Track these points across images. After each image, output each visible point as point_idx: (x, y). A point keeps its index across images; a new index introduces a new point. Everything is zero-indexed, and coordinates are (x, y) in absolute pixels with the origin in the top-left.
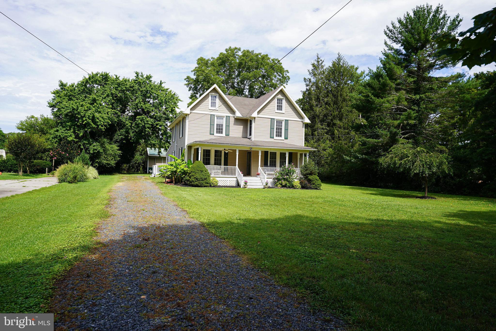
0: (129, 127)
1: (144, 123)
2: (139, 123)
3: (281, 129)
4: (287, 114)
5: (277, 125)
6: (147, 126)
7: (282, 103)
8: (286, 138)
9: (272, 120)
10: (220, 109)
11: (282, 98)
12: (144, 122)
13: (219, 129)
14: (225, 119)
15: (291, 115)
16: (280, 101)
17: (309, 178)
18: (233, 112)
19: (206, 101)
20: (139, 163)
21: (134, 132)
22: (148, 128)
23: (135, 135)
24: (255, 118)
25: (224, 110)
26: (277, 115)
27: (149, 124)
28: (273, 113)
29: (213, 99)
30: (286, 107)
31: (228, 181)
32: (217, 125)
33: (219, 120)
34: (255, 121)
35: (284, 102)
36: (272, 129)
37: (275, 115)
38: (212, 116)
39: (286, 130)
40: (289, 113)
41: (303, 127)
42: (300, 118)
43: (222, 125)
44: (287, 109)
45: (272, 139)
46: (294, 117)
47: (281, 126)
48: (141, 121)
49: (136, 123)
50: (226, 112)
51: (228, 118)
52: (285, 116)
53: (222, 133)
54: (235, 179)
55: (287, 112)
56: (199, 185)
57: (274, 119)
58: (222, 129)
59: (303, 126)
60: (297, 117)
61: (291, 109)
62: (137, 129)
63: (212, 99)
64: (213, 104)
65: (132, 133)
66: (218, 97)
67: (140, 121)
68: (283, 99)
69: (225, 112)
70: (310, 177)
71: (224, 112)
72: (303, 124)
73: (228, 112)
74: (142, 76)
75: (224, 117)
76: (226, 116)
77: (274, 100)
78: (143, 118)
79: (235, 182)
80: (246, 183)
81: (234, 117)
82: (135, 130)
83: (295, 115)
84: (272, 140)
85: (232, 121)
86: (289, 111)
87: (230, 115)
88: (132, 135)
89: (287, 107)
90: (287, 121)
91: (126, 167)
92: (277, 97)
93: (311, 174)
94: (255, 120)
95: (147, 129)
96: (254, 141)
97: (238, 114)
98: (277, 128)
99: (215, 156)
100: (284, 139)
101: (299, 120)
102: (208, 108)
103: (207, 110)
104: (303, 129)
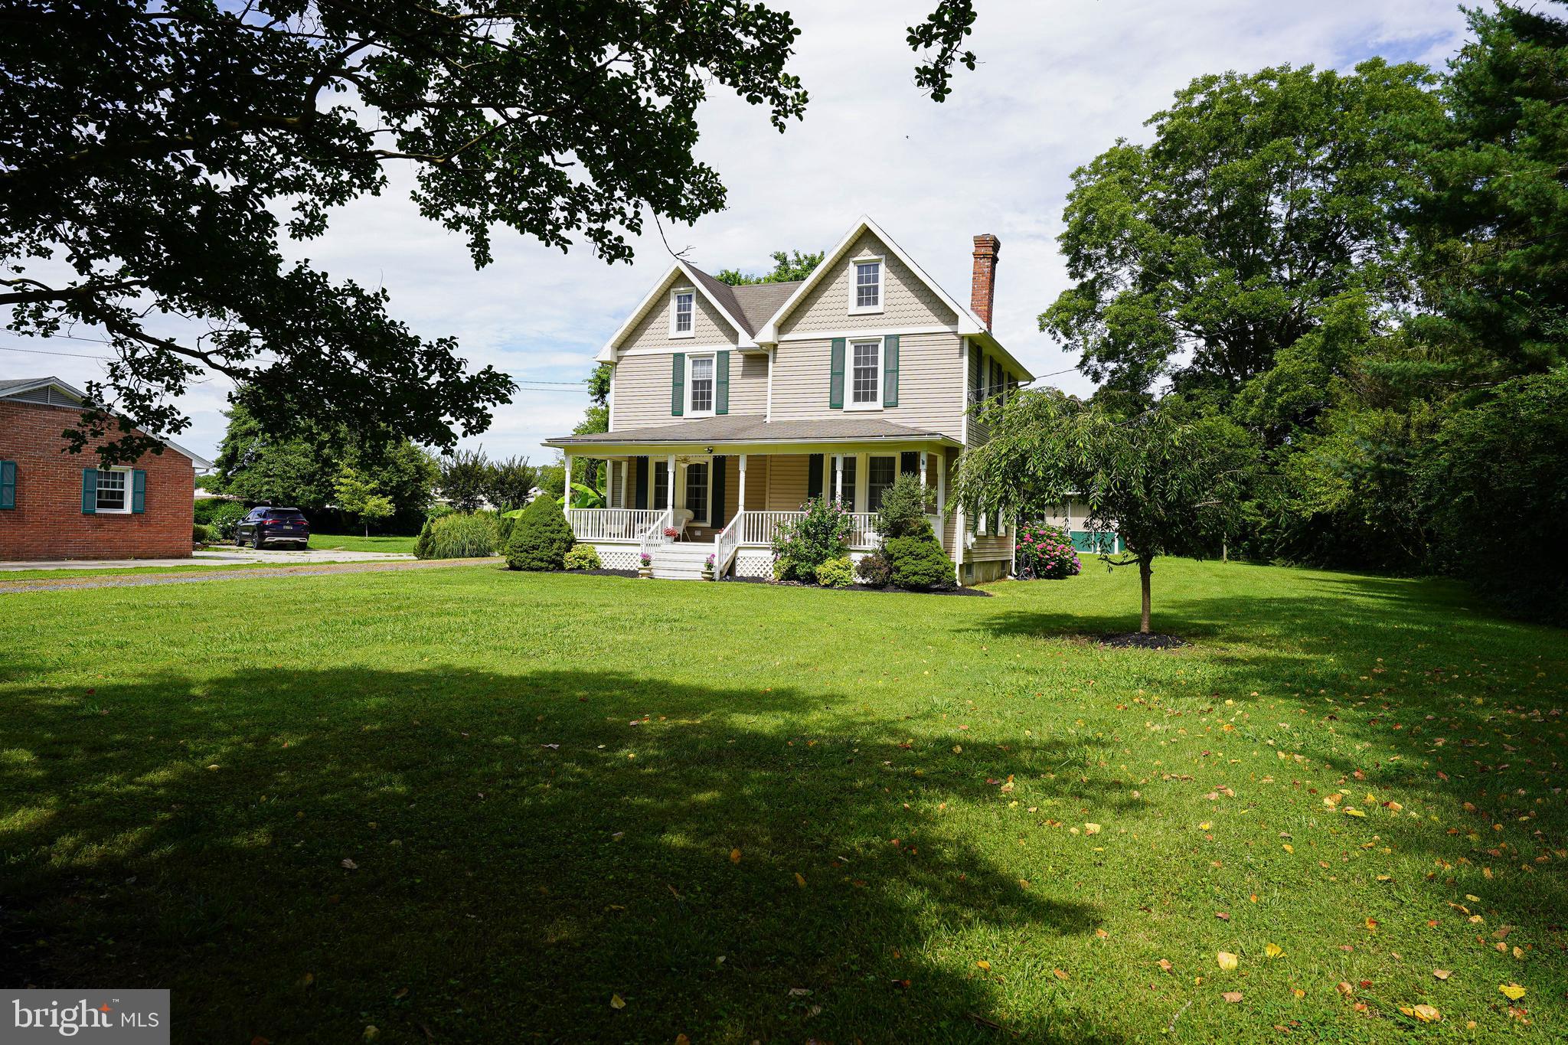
3: (875, 370)
4: (895, 314)
5: (857, 361)
7: (876, 279)
8: (891, 404)
9: (838, 344)
10: (699, 334)
11: (876, 257)
13: (703, 396)
14: (714, 362)
15: (911, 313)
16: (867, 270)
18: (733, 336)
19: (662, 314)
24: (775, 346)
25: (714, 335)
26: (854, 323)
28: (841, 318)
29: (683, 307)
30: (891, 289)
32: (695, 383)
33: (698, 368)
34: (775, 358)
35: (883, 271)
36: (837, 374)
37: (849, 324)
38: (679, 358)
39: (893, 372)
40: (903, 307)
41: (961, 354)
42: (947, 323)
43: (710, 382)
44: (892, 295)
45: (839, 412)
46: (925, 319)
47: (875, 360)
50: (719, 339)
51: (723, 356)
52: (886, 321)
53: (708, 406)
55: (892, 308)
57: (843, 340)
58: (708, 395)
59: (961, 349)
60: (936, 319)
61: (909, 294)
63: (678, 308)
64: (683, 322)
68: (880, 260)
69: (715, 339)
72: (962, 344)
73: (722, 339)
75: (713, 356)
76: (718, 351)
77: (846, 269)
80: (646, 562)
81: (740, 352)
83: (927, 313)
84: (836, 415)
85: (736, 363)
86: (900, 301)
87: (729, 346)
90: (893, 341)
92: (856, 258)
94: (775, 353)
96: (772, 423)
98: (856, 371)
100: (882, 408)
101: (947, 328)
102: (665, 337)
103: (663, 342)
104: (960, 360)
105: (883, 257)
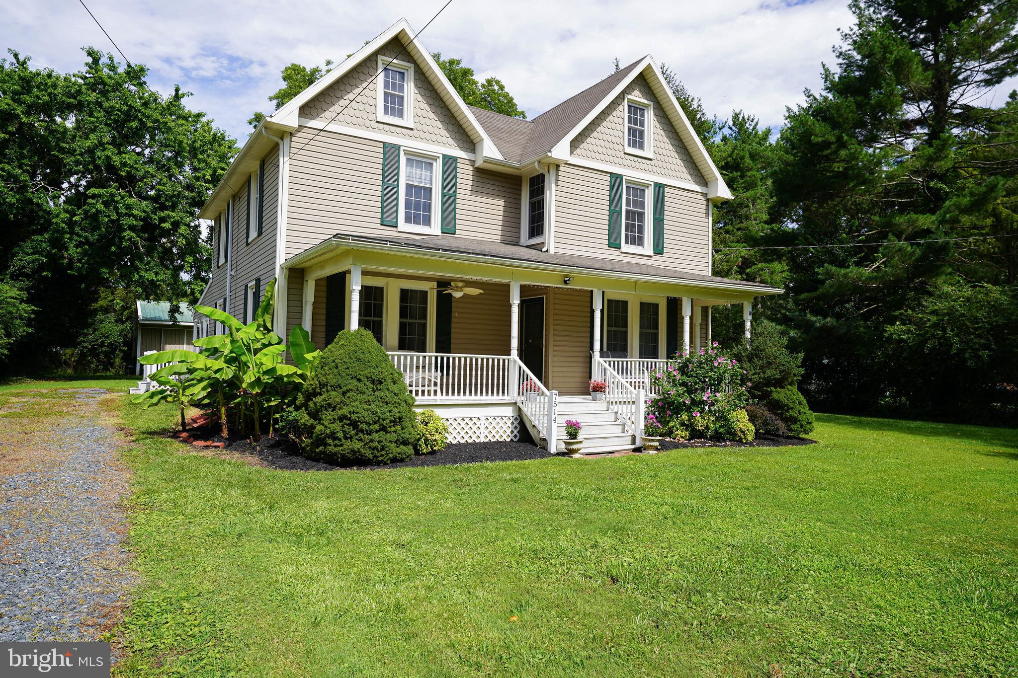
0: (63, 225)
1: (117, 213)
2: (98, 212)
3: (641, 215)
4: (660, 164)
5: (628, 203)
6: (127, 221)
7: (643, 123)
8: (659, 249)
9: (616, 179)
10: (420, 127)
11: (645, 101)
12: (116, 209)
13: (417, 205)
14: (438, 167)
15: (672, 167)
16: (636, 110)
17: (775, 396)
18: (469, 142)
19: (365, 86)
20: (110, 345)
21: (81, 242)
22: (132, 228)
23: (85, 253)
24: (558, 167)
25: (437, 131)
26: (629, 163)
27: (134, 216)
28: (617, 154)
29: (394, 84)
30: (657, 137)
31: (483, 420)
32: (409, 187)
33: (416, 171)
35: (650, 118)
36: (614, 213)
37: (625, 162)
38: (391, 152)
39: (659, 220)
40: (666, 159)
41: (707, 214)
42: (697, 183)
43: (430, 190)
44: (659, 144)
45: (616, 252)
46: (682, 175)
47: (642, 205)
48: (106, 204)
49: (86, 212)
50: (445, 140)
51: (450, 162)
52: (655, 169)
53: (427, 222)
54: (509, 411)
55: (658, 157)
56: (369, 454)
57: (620, 177)
58: (428, 207)
59: (707, 210)
60: (690, 179)
61: (671, 147)
62: (93, 235)
63: (386, 85)
64: (394, 104)
65: (77, 246)
66: (410, 75)
67: (100, 206)
68: (647, 106)
69: (440, 139)
70: (779, 394)
71: (434, 137)
72: (707, 205)
73: (451, 141)
74: (112, 68)
75: (435, 159)
76: (444, 155)
77: (621, 107)
78: (112, 195)
79: (509, 423)
80: (573, 430)
81: (473, 162)
82: (86, 238)
83: (684, 170)
84: (613, 255)
85: (465, 177)
86: (665, 152)
87: (456, 152)
88: (73, 251)
89: (661, 138)
90: (659, 189)
91: (72, 355)
92: (630, 97)
93: (780, 383)
94: (557, 175)
95: (128, 234)
96: (556, 255)
97: (490, 150)
98: (627, 211)
99: (404, 312)
100: (651, 253)
101: (697, 188)
102: (372, 117)
103: (368, 123)
104: (706, 220)
105: (652, 103)
